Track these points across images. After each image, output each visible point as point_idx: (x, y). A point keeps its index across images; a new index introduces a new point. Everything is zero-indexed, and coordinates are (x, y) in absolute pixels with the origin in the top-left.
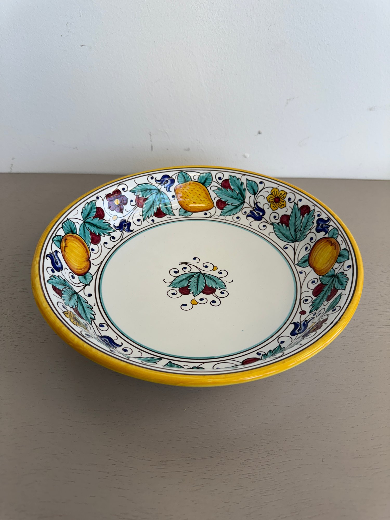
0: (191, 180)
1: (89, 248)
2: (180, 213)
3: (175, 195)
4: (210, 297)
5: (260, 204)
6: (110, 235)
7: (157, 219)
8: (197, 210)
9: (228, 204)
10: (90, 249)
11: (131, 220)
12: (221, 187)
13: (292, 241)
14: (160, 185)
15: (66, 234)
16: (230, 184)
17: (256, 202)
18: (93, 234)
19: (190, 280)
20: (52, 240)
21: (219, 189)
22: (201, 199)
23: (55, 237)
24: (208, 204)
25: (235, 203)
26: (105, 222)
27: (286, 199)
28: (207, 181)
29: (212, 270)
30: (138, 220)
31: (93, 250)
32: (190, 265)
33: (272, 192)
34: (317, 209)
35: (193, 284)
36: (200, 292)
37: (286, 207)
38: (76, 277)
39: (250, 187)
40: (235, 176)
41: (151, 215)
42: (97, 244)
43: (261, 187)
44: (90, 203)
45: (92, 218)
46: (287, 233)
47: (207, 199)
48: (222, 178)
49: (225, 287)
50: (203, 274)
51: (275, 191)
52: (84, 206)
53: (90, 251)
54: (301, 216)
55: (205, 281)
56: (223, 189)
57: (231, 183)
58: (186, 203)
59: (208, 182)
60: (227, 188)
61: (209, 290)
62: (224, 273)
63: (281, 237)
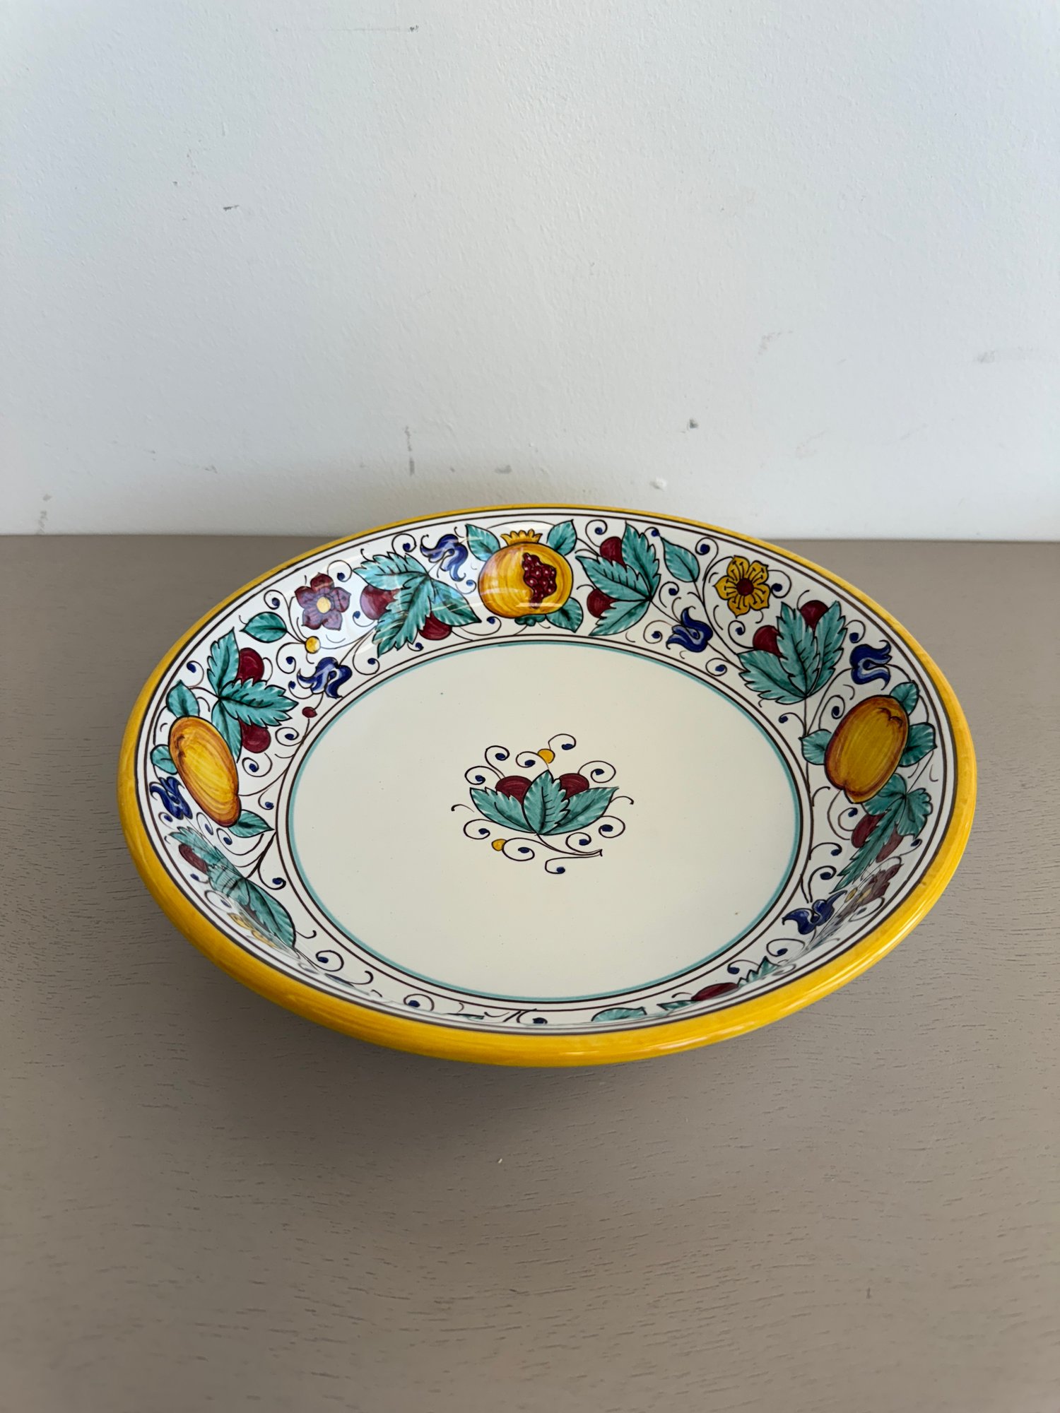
4: (510, 769)
6: (839, 874)
7: (720, 977)
10: (859, 806)
11: (807, 936)
13: (254, 889)
15: (910, 727)
18: (874, 823)
19: (565, 812)
20: (914, 682)
26: (868, 864)
29: (507, 841)
30: (781, 951)
31: (853, 812)
32: (571, 851)
34: (163, 829)
35: (555, 804)
36: (536, 784)
38: (831, 724)
42: (854, 830)
44: (925, 820)
45: (898, 823)
49: (473, 793)
50: (531, 830)
52: (931, 801)
53: (857, 804)
55: (527, 813)
61: (514, 787)
62: (473, 830)
63: (282, 914)
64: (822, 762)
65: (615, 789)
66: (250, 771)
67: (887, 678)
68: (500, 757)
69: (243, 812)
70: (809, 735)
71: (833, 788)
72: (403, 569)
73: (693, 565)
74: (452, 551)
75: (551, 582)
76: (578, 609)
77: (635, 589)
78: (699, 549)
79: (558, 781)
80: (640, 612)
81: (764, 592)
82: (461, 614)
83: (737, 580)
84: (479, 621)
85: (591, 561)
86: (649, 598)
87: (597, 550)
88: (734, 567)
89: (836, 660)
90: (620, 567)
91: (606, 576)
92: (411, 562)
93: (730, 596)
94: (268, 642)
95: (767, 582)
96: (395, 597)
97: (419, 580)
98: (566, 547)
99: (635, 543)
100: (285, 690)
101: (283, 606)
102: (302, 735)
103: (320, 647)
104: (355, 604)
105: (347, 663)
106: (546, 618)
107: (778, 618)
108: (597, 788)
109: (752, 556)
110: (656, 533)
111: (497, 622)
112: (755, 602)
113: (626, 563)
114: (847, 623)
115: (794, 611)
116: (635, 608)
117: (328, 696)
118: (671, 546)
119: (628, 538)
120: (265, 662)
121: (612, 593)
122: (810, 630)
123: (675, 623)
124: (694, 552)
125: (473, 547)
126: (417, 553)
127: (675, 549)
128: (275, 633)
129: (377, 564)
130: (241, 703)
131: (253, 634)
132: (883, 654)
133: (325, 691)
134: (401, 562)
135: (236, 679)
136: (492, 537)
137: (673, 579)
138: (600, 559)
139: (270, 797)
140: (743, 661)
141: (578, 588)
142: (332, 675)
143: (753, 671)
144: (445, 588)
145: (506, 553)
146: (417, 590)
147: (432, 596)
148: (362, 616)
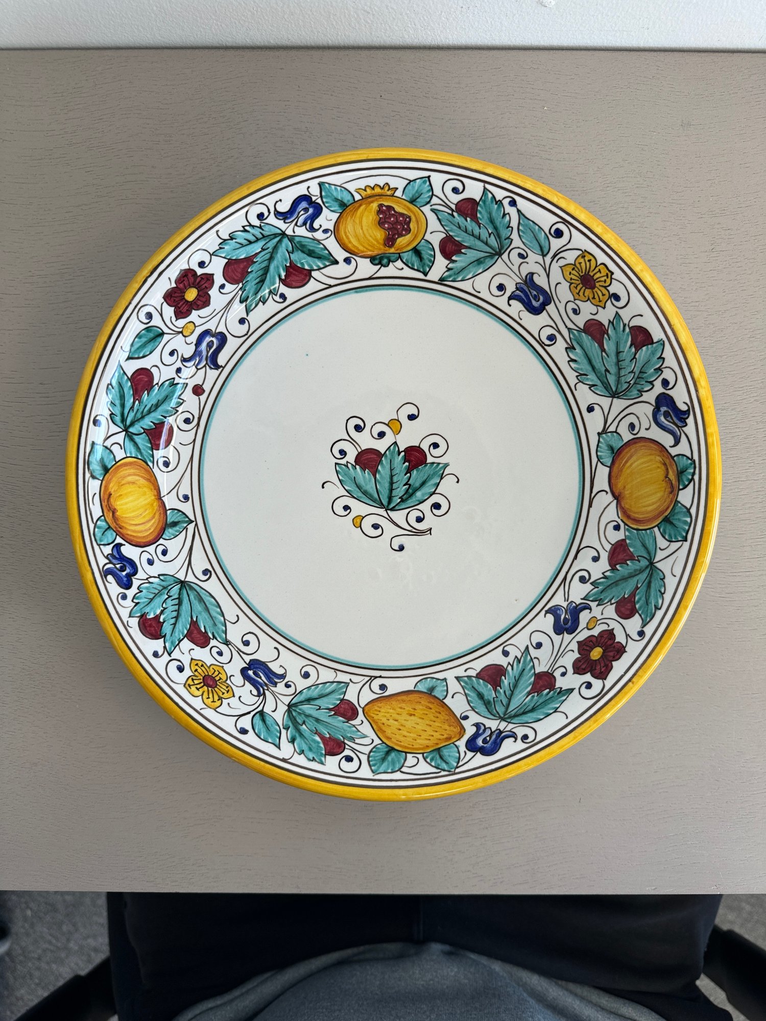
0: (425, 755)
1: (625, 524)
2: (444, 686)
3: (463, 722)
4: (366, 441)
5: (251, 691)
6: (592, 584)
7: (496, 658)
8: (404, 697)
9: (330, 710)
10: (622, 525)
11: (557, 639)
12: (346, 741)
13: (192, 588)
14: (502, 730)
15: (677, 502)
16: (322, 745)
17: (262, 698)
18: (627, 558)
19: (407, 487)
20: (694, 461)
21: (352, 739)
22: (396, 723)
23: (694, 474)
24: (378, 713)
25: (311, 708)
26: (610, 600)
27: (187, 672)
28: (384, 756)
29: (363, 518)
30: (539, 645)
31: (617, 528)
32: (410, 528)
33: (220, 701)
34: (125, 613)
35: (400, 478)
36: (386, 456)
37: (192, 659)
38: (627, 436)
39: (272, 729)
40: (309, 760)
41: (512, 666)
42: (613, 545)
43: (245, 723)
44: (653, 611)
45: (639, 586)
46: (198, 607)
47: (381, 722)
48: (344, 759)
49: (337, 468)
50: (381, 506)
51: (211, 699)
52: (664, 595)
53: (622, 520)
54: (161, 620)
55: (378, 487)
56: (342, 738)
57: (320, 747)
58: (433, 711)
59: (379, 752)
60: (330, 738)
61: (369, 460)
62: (339, 507)
63: (214, 605)
64: (609, 464)
65: (446, 465)
66: (164, 469)
67: (677, 442)
68: (358, 428)
69: (169, 512)
70: (606, 433)
71: (610, 494)
72: (260, 236)
73: (544, 242)
74: (306, 210)
75: (406, 226)
76: (431, 250)
77: (486, 244)
78: (552, 231)
79: (403, 454)
80: (489, 262)
81: (603, 295)
82: (319, 257)
83: (582, 272)
84: (336, 262)
85: (446, 214)
86: (500, 254)
87: (453, 207)
88: (582, 260)
89: (645, 389)
90: (474, 224)
91: (460, 227)
92: (266, 228)
93: (573, 281)
94: (151, 353)
95: (608, 288)
96: (255, 260)
97: (276, 240)
98: (421, 200)
99: (491, 208)
100: (174, 379)
101: (156, 315)
102: (196, 416)
103: (195, 327)
104: (219, 279)
105: (222, 328)
106: (400, 257)
107: (610, 321)
108: (433, 463)
109: (602, 258)
110: (513, 203)
111: (354, 262)
112: (594, 298)
113: (480, 222)
114: (663, 366)
115: (624, 325)
116: (484, 258)
117: (211, 368)
118: (526, 220)
119: (484, 202)
120: (153, 370)
121: (464, 241)
122: (633, 350)
123: (519, 281)
124: (547, 232)
125: (327, 202)
126: (272, 220)
127: (530, 224)
128: (154, 342)
129: (234, 240)
130: (143, 417)
131: (136, 356)
132: (681, 416)
133: (207, 363)
134: (256, 231)
135: (134, 403)
136: (345, 193)
137: (523, 247)
138: (455, 214)
139: (185, 489)
140: (571, 336)
141: (431, 233)
142: (210, 345)
143: (578, 350)
144: (302, 239)
145: (361, 205)
146: (275, 248)
147: (290, 249)
148: (228, 285)
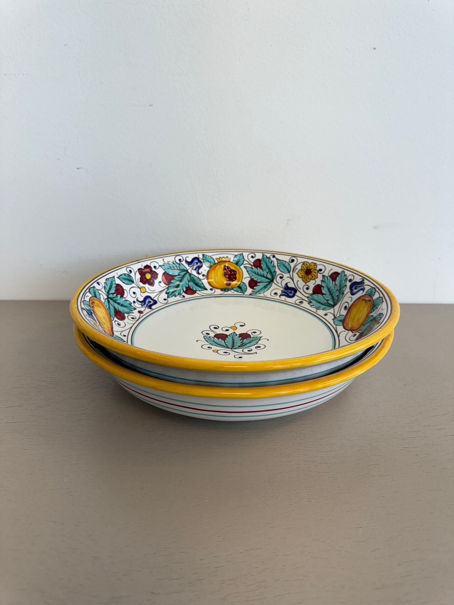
4: (219, 331)
19: (242, 343)
20: (373, 287)
29: (218, 350)
32: (245, 353)
35: (238, 341)
36: (230, 336)
49: (205, 337)
50: (228, 348)
55: (226, 343)
61: (222, 337)
62: (205, 347)
64: (342, 324)
65: (261, 337)
66: (117, 325)
67: (363, 289)
68: (215, 328)
69: (115, 335)
70: (336, 318)
71: (346, 331)
72: (178, 268)
73: (288, 267)
74: (197, 263)
75: (235, 276)
76: (245, 286)
77: (267, 278)
78: (290, 261)
79: (239, 335)
80: (269, 286)
81: (315, 273)
82: (200, 287)
83: (305, 270)
84: (206, 289)
85: (250, 268)
86: (272, 281)
88: (304, 266)
89: (344, 290)
90: (261, 270)
91: (256, 274)
92: (181, 265)
93: (303, 276)
94: (127, 284)
95: (316, 269)
96: (175, 278)
97: (184, 273)
98: (240, 263)
99: (266, 261)
100: (132, 303)
101: (133, 273)
103: (146, 291)
104: (160, 278)
105: (156, 299)
106: (232, 289)
107: (321, 281)
108: (254, 337)
109: (310, 261)
110: (274, 257)
111: (214, 291)
112: (312, 277)
113: (263, 268)
114: (347, 276)
115: (327, 277)
116: (267, 285)
117: (148, 308)
118: (280, 261)
119: (263, 259)
120: (125, 291)
121: (258, 280)
122: (334, 282)
123: (282, 289)
124: (288, 262)
125: (205, 262)
126: (184, 263)
127: (282, 262)
128: (129, 282)
129: (169, 265)
130: (115, 302)
131: (121, 280)
132: (362, 283)
133: (147, 306)
134: (178, 265)
136: (212, 259)
137: (281, 273)
138: (253, 267)
139: (126, 333)
140: (309, 299)
141: (245, 279)
142: (150, 302)
143: (313, 302)
144: (194, 277)
145: (217, 265)
146: (184, 276)
147: (189, 279)
148: (162, 283)
